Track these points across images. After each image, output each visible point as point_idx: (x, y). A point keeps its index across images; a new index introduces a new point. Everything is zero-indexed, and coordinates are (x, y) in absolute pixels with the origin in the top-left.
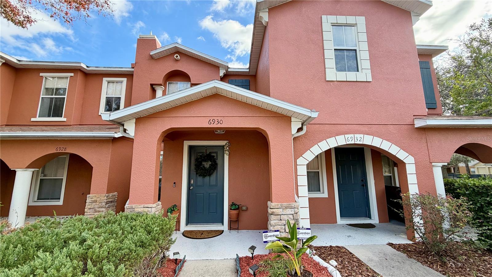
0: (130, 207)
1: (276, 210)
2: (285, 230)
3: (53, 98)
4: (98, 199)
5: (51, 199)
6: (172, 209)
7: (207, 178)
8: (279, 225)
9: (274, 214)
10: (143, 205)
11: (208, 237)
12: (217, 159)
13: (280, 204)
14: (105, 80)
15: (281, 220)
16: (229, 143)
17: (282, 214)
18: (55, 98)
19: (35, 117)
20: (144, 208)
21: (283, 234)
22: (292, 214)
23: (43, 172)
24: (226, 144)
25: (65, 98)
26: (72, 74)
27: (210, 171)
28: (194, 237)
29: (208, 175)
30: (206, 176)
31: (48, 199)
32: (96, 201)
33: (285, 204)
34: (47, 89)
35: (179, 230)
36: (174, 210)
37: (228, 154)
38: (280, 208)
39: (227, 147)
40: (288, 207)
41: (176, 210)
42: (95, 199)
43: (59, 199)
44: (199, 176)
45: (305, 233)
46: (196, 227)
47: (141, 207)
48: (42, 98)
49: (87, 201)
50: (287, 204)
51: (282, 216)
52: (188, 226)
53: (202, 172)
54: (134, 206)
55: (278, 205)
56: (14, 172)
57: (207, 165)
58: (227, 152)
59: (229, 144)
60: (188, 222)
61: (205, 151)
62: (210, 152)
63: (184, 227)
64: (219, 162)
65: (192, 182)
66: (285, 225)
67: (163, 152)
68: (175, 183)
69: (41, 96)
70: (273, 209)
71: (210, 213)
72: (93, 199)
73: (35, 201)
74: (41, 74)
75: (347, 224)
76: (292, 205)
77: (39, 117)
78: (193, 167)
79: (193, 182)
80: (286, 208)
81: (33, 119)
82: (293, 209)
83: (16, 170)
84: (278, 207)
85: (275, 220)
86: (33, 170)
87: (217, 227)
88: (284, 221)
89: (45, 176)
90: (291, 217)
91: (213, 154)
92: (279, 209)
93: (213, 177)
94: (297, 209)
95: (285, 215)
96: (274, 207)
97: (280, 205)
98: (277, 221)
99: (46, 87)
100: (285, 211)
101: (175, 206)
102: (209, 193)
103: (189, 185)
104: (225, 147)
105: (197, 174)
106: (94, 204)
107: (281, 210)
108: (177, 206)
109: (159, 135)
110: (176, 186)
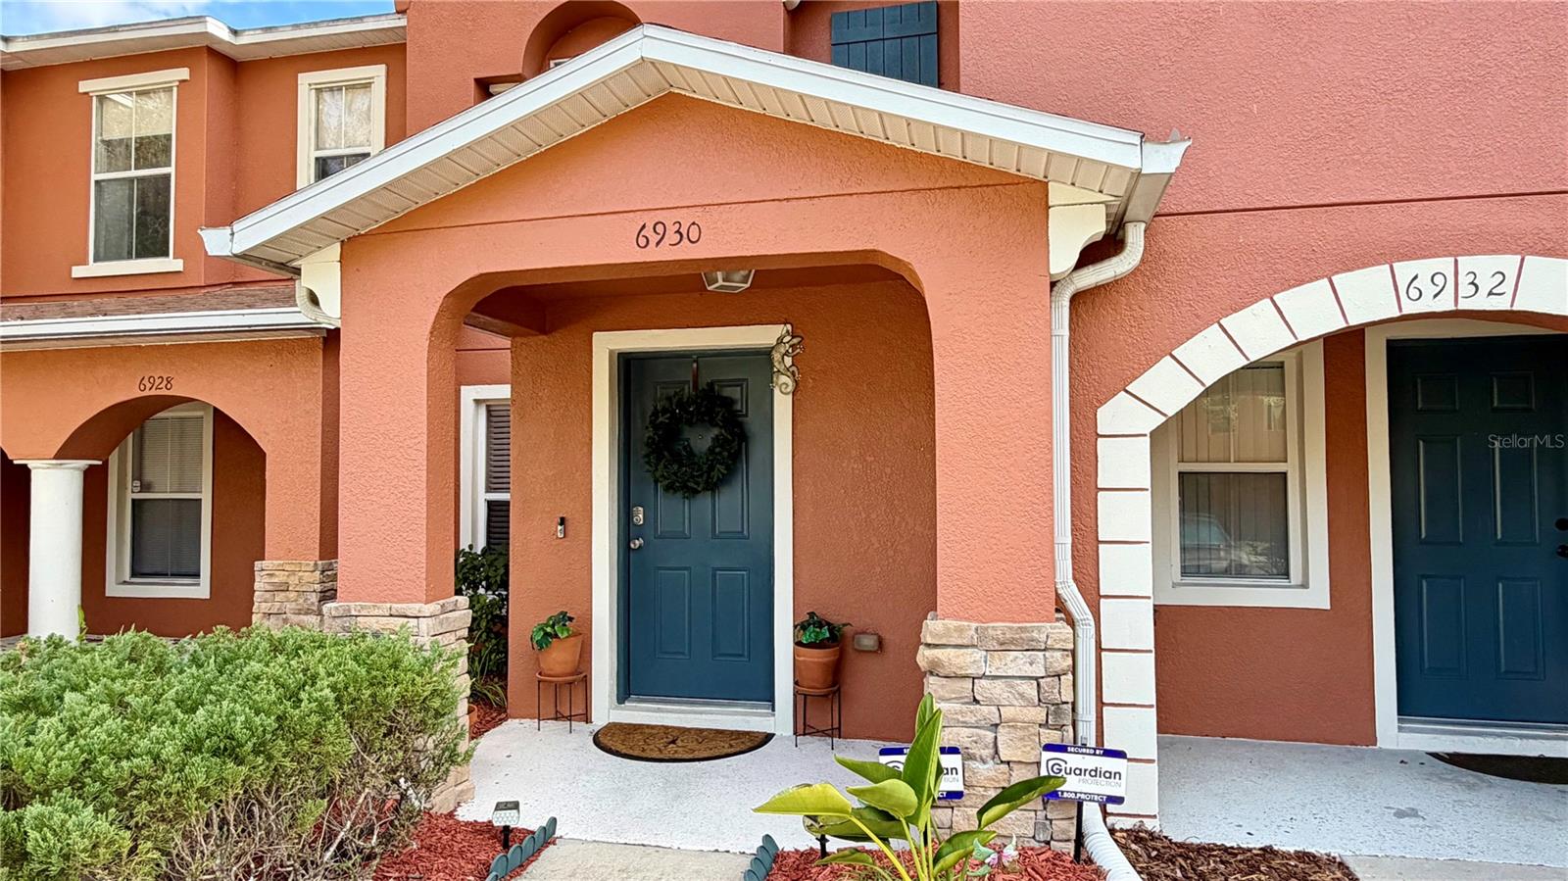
0: (341, 613)
1: (953, 652)
2: (997, 752)
3: (131, 180)
4: (293, 580)
5: (174, 575)
6: (549, 630)
7: (704, 501)
8: (966, 725)
9: (942, 672)
10: (388, 605)
11: (691, 756)
12: (746, 415)
13: (974, 625)
14: (306, 80)
15: (976, 701)
16: (793, 337)
17: (984, 676)
18: (141, 180)
19: (85, 262)
20: (391, 616)
21: (986, 766)
22: (1036, 679)
23: (139, 474)
24: (780, 341)
25: (167, 177)
26: (183, 73)
27: (711, 468)
28: (631, 752)
29: (705, 489)
30: (695, 492)
31: (165, 575)
32: (284, 588)
33: (999, 628)
34: (108, 143)
35: (587, 720)
36: (555, 635)
37: (790, 388)
38: (973, 646)
39: (786, 353)
40: (1012, 641)
41: (566, 634)
42: (280, 577)
43: (197, 575)
44: (667, 489)
45: (1095, 773)
46: (659, 710)
47: (381, 613)
48: (97, 182)
49: (257, 586)
50: (1010, 628)
51: (983, 682)
52: (627, 704)
53: (675, 474)
54: (354, 607)
55: (960, 630)
56: (25, 472)
57: (701, 440)
58: (784, 379)
59: (795, 341)
60: (628, 688)
61: (690, 378)
62: (711, 385)
63: (605, 708)
64: (752, 422)
65: (639, 516)
66: (997, 725)
67: (509, 386)
68: (563, 521)
69: (94, 177)
70: (936, 646)
71: (721, 655)
72: (276, 580)
73: (125, 583)
74: (84, 86)
75: (1435, 755)
76: (1035, 635)
77: (96, 260)
78: (640, 450)
79: (641, 516)
80: (1005, 646)
81: (78, 272)
82: (1041, 654)
83: (31, 464)
84: (960, 642)
85: (947, 700)
86: (84, 463)
87: (747, 718)
88: (994, 709)
89: (146, 487)
90: (1030, 690)
91: (727, 392)
92: (970, 650)
93: (728, 500)
94: (1058, 654)
95: (999, 682)
96: (944, 641)
97: (973, 632)
98: (957, 706)
99: (106, 137)
100: (997, 663)
101: (564, 618)
102: (715, 570)
103: (626, 529)
104: (777, 356)
105: (656, 482)
106: (280, 596)
107: (979, 654)
108: (571, 619)
109: (435, 310)
110: (570, 533)
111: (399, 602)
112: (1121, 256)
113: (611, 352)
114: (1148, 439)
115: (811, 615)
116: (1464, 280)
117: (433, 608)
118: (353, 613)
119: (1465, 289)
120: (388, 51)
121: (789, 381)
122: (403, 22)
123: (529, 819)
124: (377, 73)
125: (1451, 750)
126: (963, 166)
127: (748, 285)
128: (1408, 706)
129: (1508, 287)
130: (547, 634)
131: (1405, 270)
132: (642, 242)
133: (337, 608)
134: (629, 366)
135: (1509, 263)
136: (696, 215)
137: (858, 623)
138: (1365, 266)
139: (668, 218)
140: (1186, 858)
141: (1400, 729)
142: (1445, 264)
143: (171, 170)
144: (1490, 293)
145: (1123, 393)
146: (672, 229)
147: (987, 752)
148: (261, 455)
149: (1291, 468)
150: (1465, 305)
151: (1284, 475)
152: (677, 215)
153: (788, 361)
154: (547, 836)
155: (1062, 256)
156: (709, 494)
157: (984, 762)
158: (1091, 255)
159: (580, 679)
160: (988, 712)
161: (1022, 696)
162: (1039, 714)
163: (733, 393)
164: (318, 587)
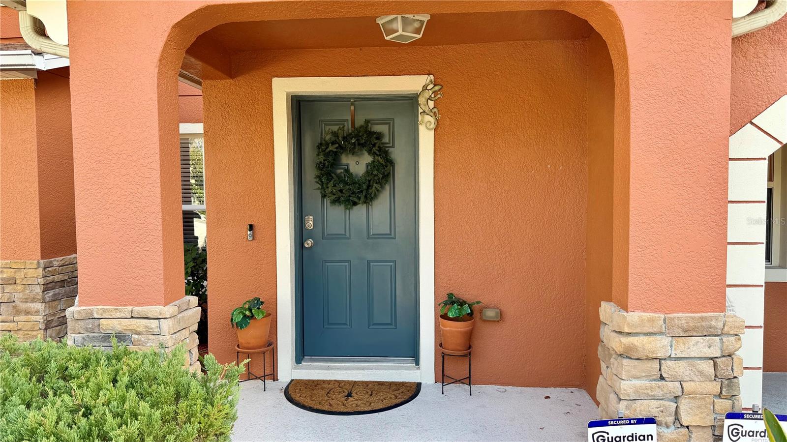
0: (85, 316)
1: (645, 339)
2: (677, 418)
4: (20, 276)
6: (247, 313)
7: (359, 212)
8: (654, 398)
9: (636, 356)
10: (130, 308)
11: (370, 409)
12: (393, 146)
13: (662, 316)
15: (662, 378)
16: (435, 85)
17: (670, 358)
20: (132, 317)
21: (669, 430)
22: (711, 359)
24: (425, 88)
27: (369, 187)
29: (365, 202)
30: (355, 204)
33: (683, 317)
35: (275, 378)
36: (252, 317)
37: (433, 126)
38: (661, 333)
40: (694, 329)
41: (261, 316)
42: (8, 273)
44: (334, 202)
46: (328, 368)
47: (122, 315)
50: (693, 318)
51: (670, 363)
52: (303, 363)
53: (341, 191)
54: (97, 310)
55: (651, 321)
57: (358, 165)
58: (428, 118)
59: (437, 88)
61: (349, 118)
62: (367, 122)
63: (287, 369)
64: (398, 154)
65: (310, 224)
66: (679, 397)
68: (251, 227)
70: (629, 334)
71: (374, 324)
72: (5, 276)
76: (713, 323)
78: (310, 174)
79: (312, 223)
80: (688, 333)
82: (717, 338)
84: (651, 330)
85: (638, 378)
87: (398, 372)
88: (678, 384)
90: (708, 368)
91: (377, 128)
92: (658, 337)
93: (380, 208)
94: (732, 338)
95: (682, 362)
96: (638, 330)
97: (662, 322)
98: (647, 383)
100: (682, 347)
101: (258, 302)
102: (369, 262)
103: (300, 234)
104: (422, 100)
105: (324, 196)
106: (8, 289)
107: (666, 340)
108: (262, 303)
110: (258, 236)
111: (139, 305)
112: (772, 9)
113: (288, 94)
114: (766, 164)
115: (450, 295)
118: (96, 316)
121: (432, 120)
127: (419, 36)
130: (245, 316)
133: (79, 312)
134: (301, 105)
137: (485, 299)
145: (749, 125)
147: (671, 419)
153: (431, 104)
156: (365, 205)
157: (668, 427)
159: (270, 346)
160: (673, 387)
161: (701, 373)
162: (715, 387)
163: (382, 128)
164: (41, 281)
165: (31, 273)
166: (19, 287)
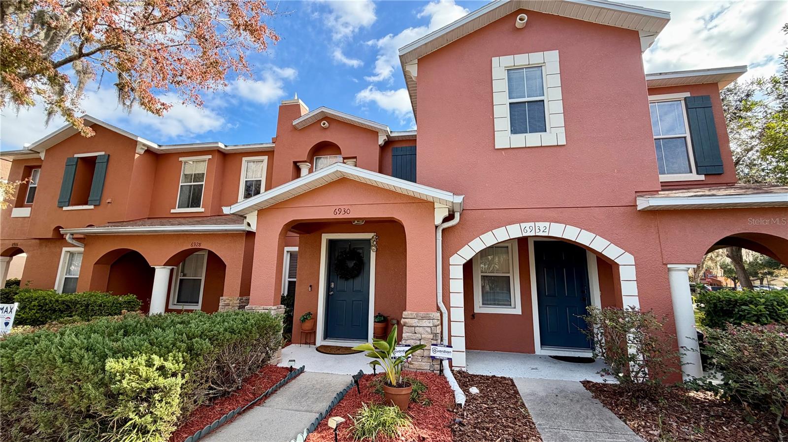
1: (410, 320)
3: (191, 186)
4: (231, 303)
5: (190, 303)
6: (305, 317)
7: (351, 281)
8: (413, 339)
9: (407, 325)
12: (363, 257)
13: (415, 313)
14: (244, 159)
15: (415, 333)
16: (376, 236)
17: (417, 326)
18: (194, 185)
19: (175, 208)
20: (265, 309)
22: (431, 327)
23: (183, 271)
24: (373, 237)
25: (203, 185)
26: (210, 157)
27: (353, 272)
28: (326, 352)
30: (348, 279)
31: (187, 302)
32: (228, 305)
33: (422, 314)
34: (185, 175)
35: (315, 344)
36: (307, 319)
37: (375, 250)
38: (415, 318)
39: (374, 241)
40: (425, 317)
41: (310, 318)
42: (227, 302)
43: (198, 303)
44: (340, 278)
45: (445, 352)
46: (335, 342)
47: (262, 308)
48: (181, 186)
49: (220, 304)
50: (424, 314)
51: (417, 328)
52: (327, 340)
53: (343, 273)
54: (254, 307)
55: (412, 314)
56: (154, 269)
57: (351, 264)
58: (373, 248)
60: (326, 336)
61: (348, 247)
62: (354, 248)
63: (320, 341)
64: (364, 260)
65: (333, 286)
66: (421, 339)
67: (298, 247)
68: (311, 286)
69: (181, 184)
71: (354, 326)
72: (226, 302)
73: (175, 305)
74: (181, 159)
76: (430, 315)
77: (178, 208)
78: (333, 267)
80: (423, 318)
81: (172, 211)
82: (432, 321)
83: (156, 267)
84: (412, 317)
85: (407, 333)
86: (171, 267)
87: (360, 344)
88: (420, 335)
89: (184, 275)
90: (429, 330)
91: (358, 251)
93: (358, 281)
94: (436, 320)
95: (421, 328)
96: (407, 317)
97: (415, 315)
98: (411, 334)
99: (185, 173)
100: (421, 323)
101: (309, 314)
102: (353, 301)
103: (328, 289)
104: (372, 241)
105: (337, 276)
106: (227, 307)
107: (416, 320)
108: (311, 314)
109: (281, 229)
110: (312, 289)
112: (454, 220)
113: (327, 239)
114: (462, 266)
115: (379, 314)
116: (537, 228)
117: (275, 307)
119: (537, 230)
120: (269, 153)
121: (375, 248)
122: (274, 145)
123: (297, 366)
124: (265, 158)
125: (555, 355)
126: (414, 198)
127: (363, 223)
128: (543, 343)
129: (547, 230)
130: (304, 318)
131: (523, 225)
132: (335, 213)
133: (249, 307)
134: (331, 243)
135: (547, 224)
136: (349, 207)
137: (392, 316)
138: (514, 224)
139: (342, 207)
140: (470, 377)
141: (541, 349)
142: (532, 224)
143: (204, 183)
144: (543, 232)
145: (456, 254)
146: (343, 210)
148: (225, 266)
149: (510, 275)
150: (537, 234)
151: (509, 277)
152: (344, 207)
153: (375, 243)
154: (302, 370)
155: (438, 220)
156: (352, 279)
158: (446, 220)
159: (313, 332)
160: (418, 336)
161: (427, 331)
162: (431, 336)
163: (361, 251)
164: (238, 305)
165: (235, 302)
166: (230, 307)
